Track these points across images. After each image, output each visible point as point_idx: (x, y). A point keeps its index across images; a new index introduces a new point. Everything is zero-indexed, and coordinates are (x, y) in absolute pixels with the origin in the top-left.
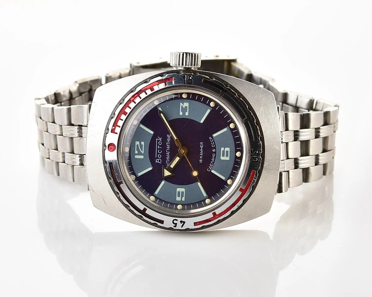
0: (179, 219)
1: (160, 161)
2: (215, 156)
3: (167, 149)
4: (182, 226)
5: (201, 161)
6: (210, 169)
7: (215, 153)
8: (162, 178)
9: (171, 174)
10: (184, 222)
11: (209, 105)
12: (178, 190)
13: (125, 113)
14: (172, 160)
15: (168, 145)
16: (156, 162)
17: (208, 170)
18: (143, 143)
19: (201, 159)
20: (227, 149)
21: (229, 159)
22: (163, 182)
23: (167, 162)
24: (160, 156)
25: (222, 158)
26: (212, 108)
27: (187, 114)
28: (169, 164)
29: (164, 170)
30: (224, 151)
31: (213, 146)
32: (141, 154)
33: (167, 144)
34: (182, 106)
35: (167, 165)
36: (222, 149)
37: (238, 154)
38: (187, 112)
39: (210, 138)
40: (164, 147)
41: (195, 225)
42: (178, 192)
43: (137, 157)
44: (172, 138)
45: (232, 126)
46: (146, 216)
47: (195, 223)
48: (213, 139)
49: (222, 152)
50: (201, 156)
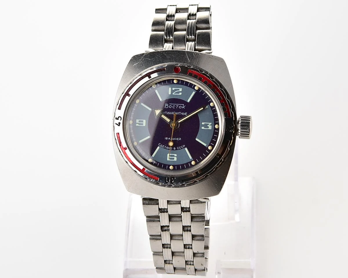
0: (121, 122)
1: (167, 107)
2: (170, 150)
3: (176, 113)
4: (116, 124)
6: (160, 145)
7: (173, 149)
8: (154, 108)
9: (157, 115)
10: (119, 125)
11: (210, 145)
12: (144, 121)
14: (168, 116)
16: (166, 104)
17: (159, 144)
18: (180, 94)
19: (168, 138)
20: (175, 159)
21: (168, 160)
22: (150, 109)
23: (166, 112)
24: (170, 107)
25: (168, 155)
26: (207, 147)
27: (203, 128)
28: (164, 114)
29: (160, 110)
30: (174, 156)
32: (172, 92)
33: (180, 112)
34: (209, 124)
35: (164, 112)
36: (176, 155)
37: (171, 167)
38: (205, 128)
39: (184, 146)
40: (177, 110)
41: (118, 134)
43: (170, 89)
44: (185, 116)
45: (193, 163)
46: (124, 96)
47: (118, 133)
48: (184, 148)
49: (173, 154)
50: (170, 139)
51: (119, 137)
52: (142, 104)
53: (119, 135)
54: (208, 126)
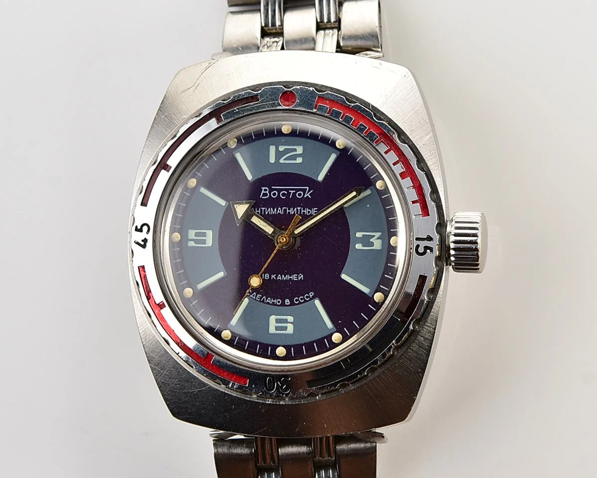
0: (150, 237)
1: (265, 195)
2: (276, 305)
3: (289, 209)
4: (138, 243)
5: (267, 277)
6: (251, 294)
7: (283, 304)
8: (232, 199)
9: (239, 218)
10: (144, 246)
11: (378, 290)
12: (210, 233)
14: (266, 218)
15: (297, 210)
16: (263, 188)
17: (249, 292)
18: (299, 160)
19: (270, 277)
20: (290, 329)
21: (270, 332)
22: (223, 203)
23: (263, 209)
24: (274, 194)
25: (273, 318)
26: (370, 296)
27: (359, 246)
28: (258, 213)
29: (246, 203)
30: (286, 321)
31: (296, 300)
32: (277, 158)
33: (299, 208)
34: (374, 236)
35: (258, 210)
36: (290, 319)
37: (281, 351)
38: (363, 246)
39: (311, 294)
41: (141, 269)
42: (205, 233)
43: (272, 149)
44: (311, 217)
45: (337, 337)
46: (155, 170)
47: (143, 267)
48: (311, 299)
49: (285, 317)
50: (276, 277)
51: (145, 277)
52: (203, 190)
53: (145, 272)
54: (371, 240)
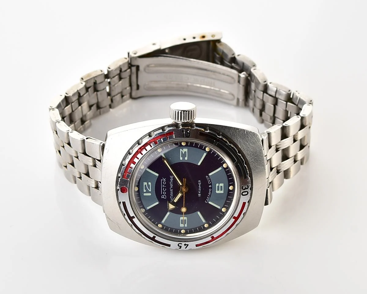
0: (183, 243)
1: (165, 197)
2: (211, 190)
3: (171, 187)
4: (186, 247)
5: (199, 195)
7: (211, 188)
8: (166, 210)
9: (175, 207)
10: (188, 245)
11: (205, 150)
12: (181, 218)
13: (134, 163)
14: (175, 195)
16: (162, 198)
17: (206, 202)
18: (150, 183)
19: (199, 193)
20: (222, 185)
21: (223, 193)
22: (168, 213)
23: (171, 197)
24: (164, 193)
25: (217, 192)
26: (207, 153)
27: (186, 159)
28: (172, 199)
29: (169, 204)
30: (218, 187)
31: (209, 183)
32: (149, 192)
33: (170, 183)
34: (182, 151)
36: (217, 185)
37: (231, 188)
38: (186, 157)
39: (207, 177)
40: (168, 185)
42: (181, 220)
43: (145, 194)
44: (174, 178)
45: (225, 166)
46: (155, 242)
47: (196, 245)
48: (209, 177)
50: (200, 191)
51: (200, 244)
52: (163, 221)
53: (198, 244)
54: (184, 153)
